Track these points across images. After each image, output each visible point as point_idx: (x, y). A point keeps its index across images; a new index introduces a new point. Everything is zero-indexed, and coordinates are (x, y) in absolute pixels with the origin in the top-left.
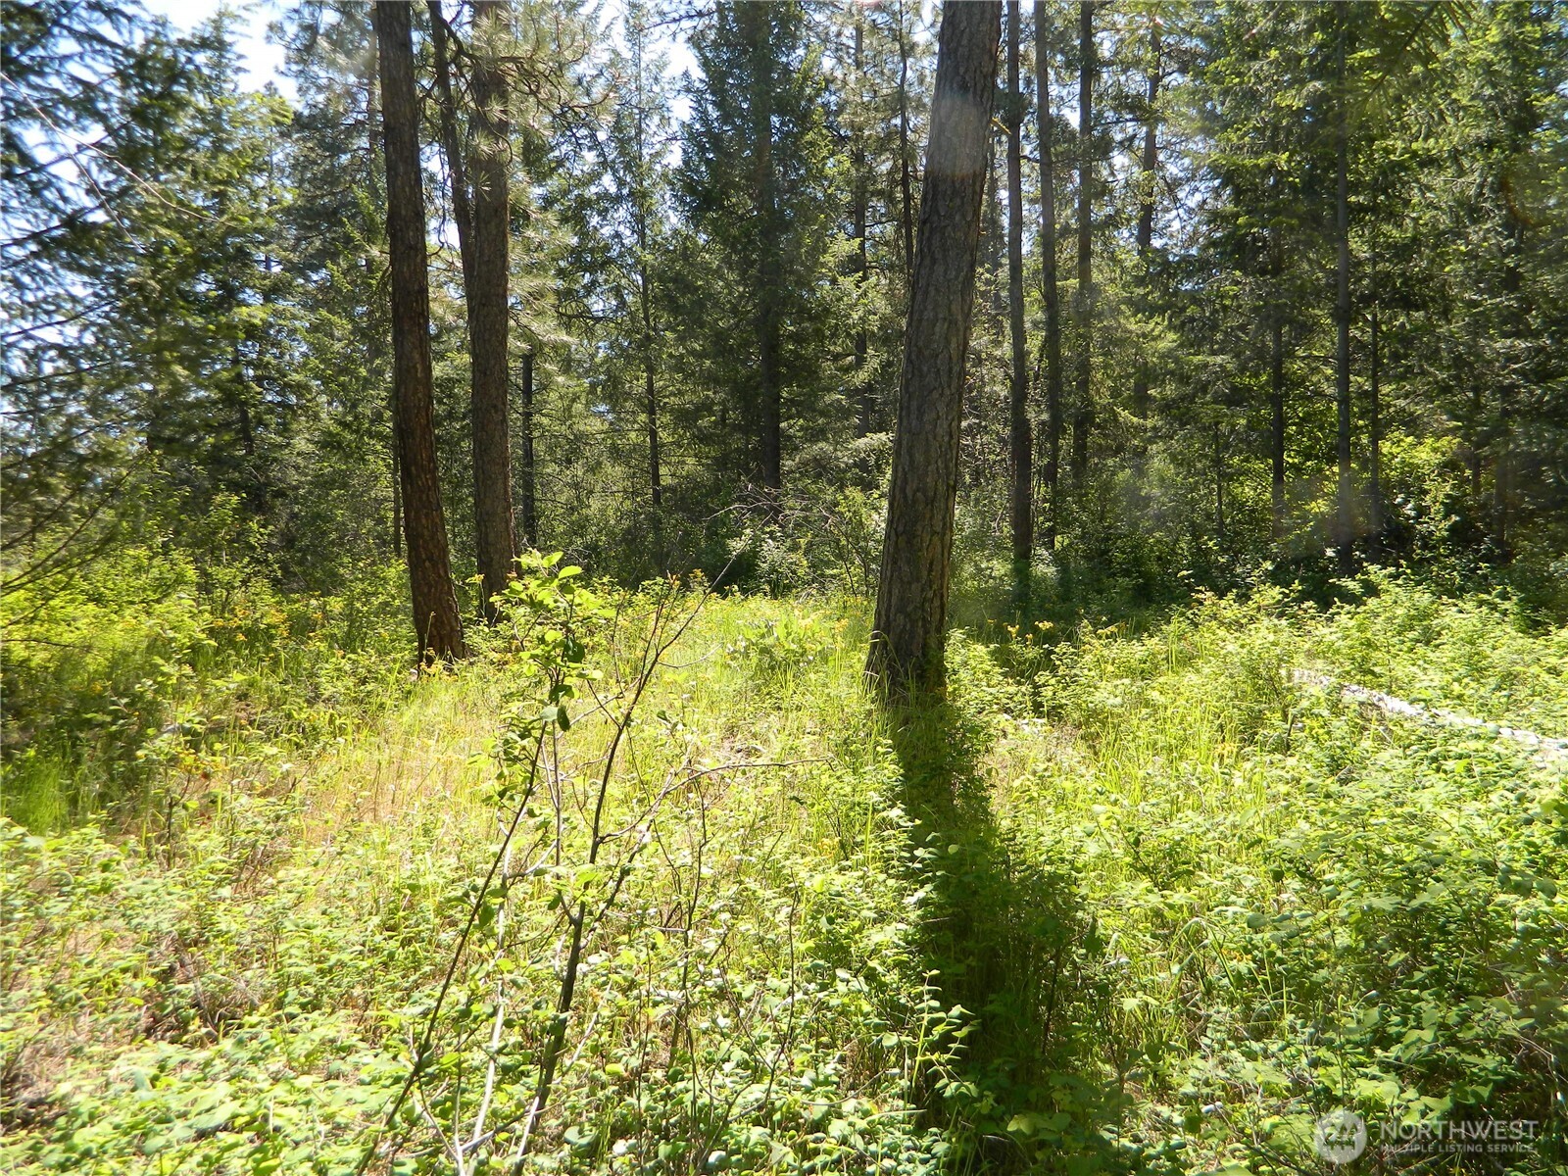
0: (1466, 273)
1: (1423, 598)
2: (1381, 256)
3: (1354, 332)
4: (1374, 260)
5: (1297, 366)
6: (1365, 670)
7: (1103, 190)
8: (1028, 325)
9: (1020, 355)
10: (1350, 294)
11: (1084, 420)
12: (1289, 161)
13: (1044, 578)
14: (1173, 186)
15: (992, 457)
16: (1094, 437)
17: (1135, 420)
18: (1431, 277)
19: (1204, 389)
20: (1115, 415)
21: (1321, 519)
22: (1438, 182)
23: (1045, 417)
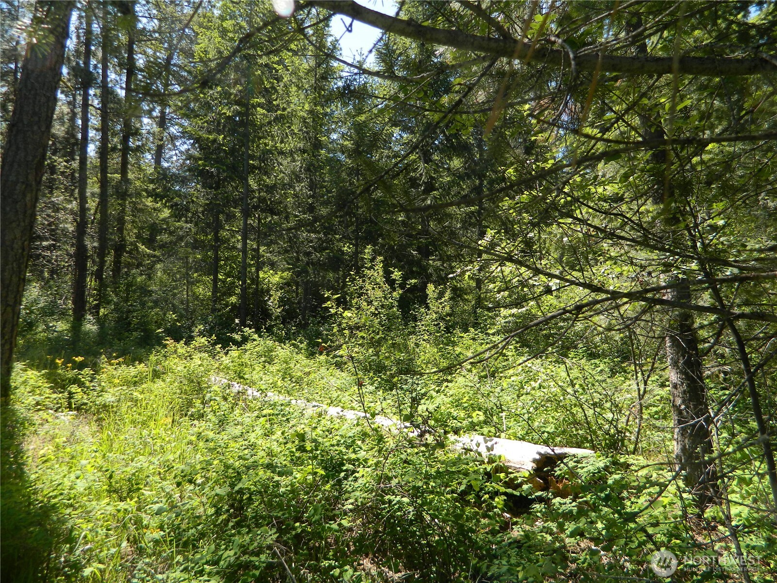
0: (294, 203)
1: (270, 343)
2: (262, 189)
3: (250, 221)
4: (260, 190)
5: (224, 234)
6: (240, 376)
7: (136, 133)
8: (88, 194)
9: (83, 210)
10: (249, 204)
11: (120, 249)
12: (224, 138)
13: (90, 331)
14: (173, 138)
15: (63, 263)
16: (125, 257)
17: (148, 251)
18: (281, 202)
19: (181, 239)
20: (137, 247)
21: (234, 306)
22: (285, 162)
23: (96, 244)
